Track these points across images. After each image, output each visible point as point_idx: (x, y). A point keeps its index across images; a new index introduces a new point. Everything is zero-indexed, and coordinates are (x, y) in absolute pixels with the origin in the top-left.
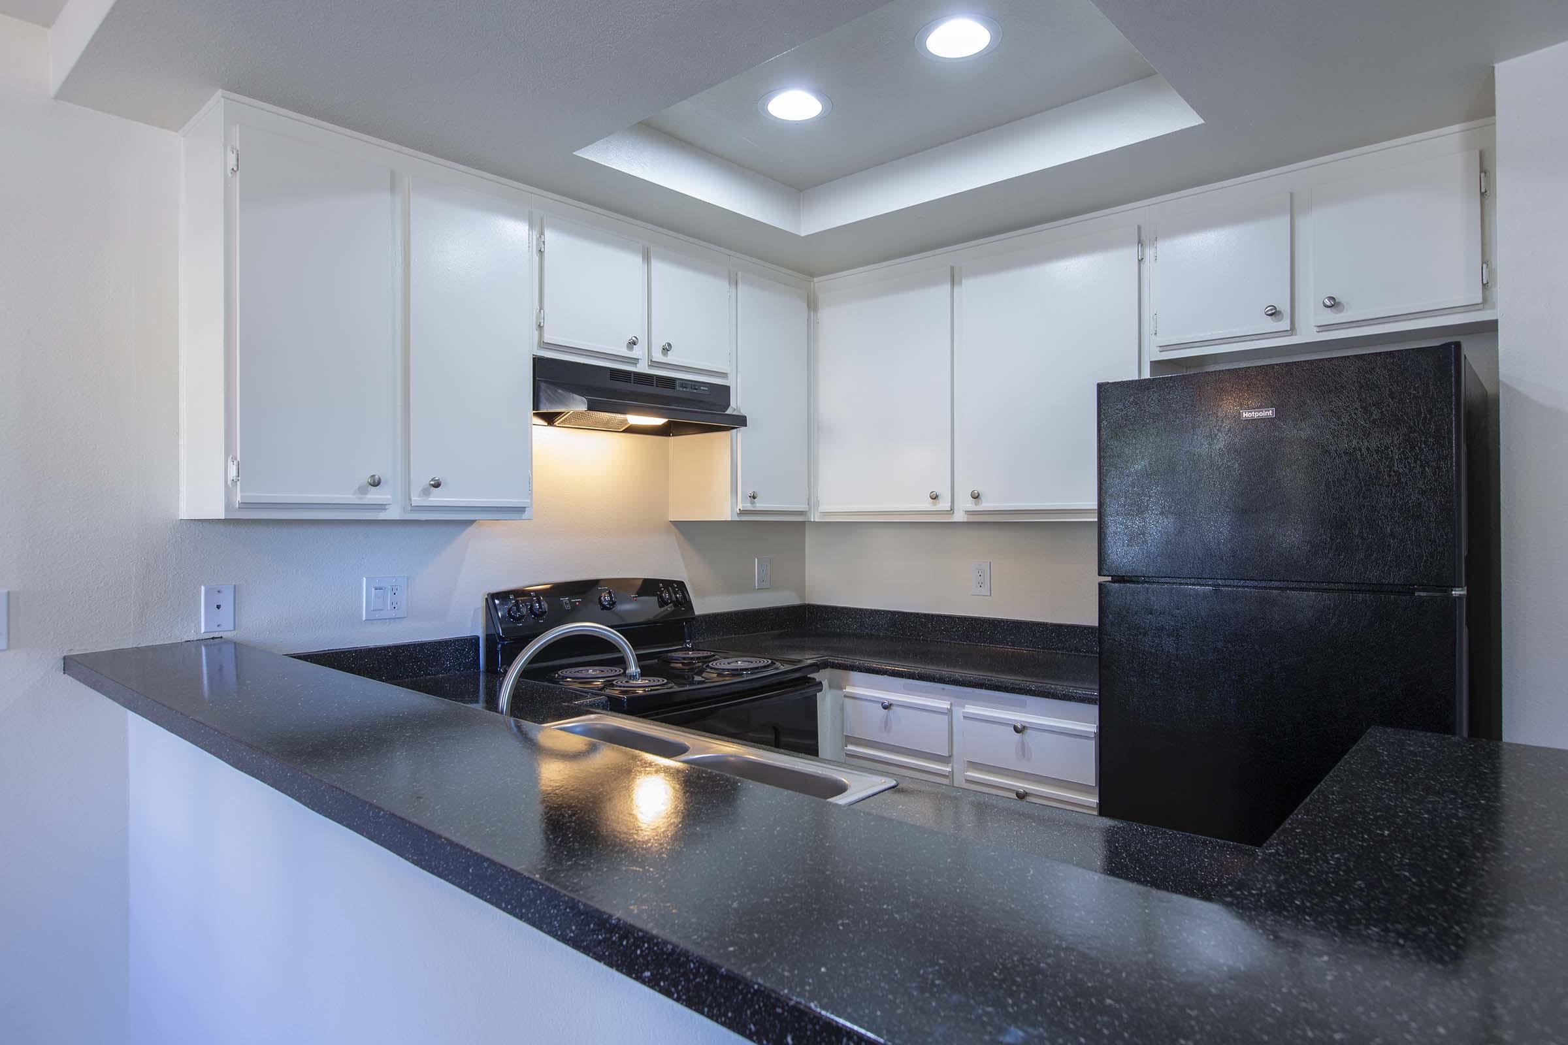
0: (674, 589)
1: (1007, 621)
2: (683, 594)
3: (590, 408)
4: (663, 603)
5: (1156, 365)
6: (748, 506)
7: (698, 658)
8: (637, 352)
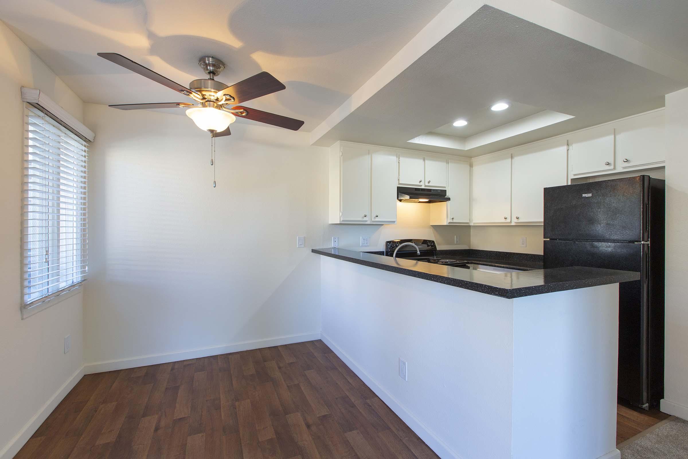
0: (431, 242)
1: (531, 254)
2: (434, 244)
3: (410, 198)
4: (428, 246)
5: (572, 180)
6: (451, 221)
7: (437, 259)
8: (421, 184)
